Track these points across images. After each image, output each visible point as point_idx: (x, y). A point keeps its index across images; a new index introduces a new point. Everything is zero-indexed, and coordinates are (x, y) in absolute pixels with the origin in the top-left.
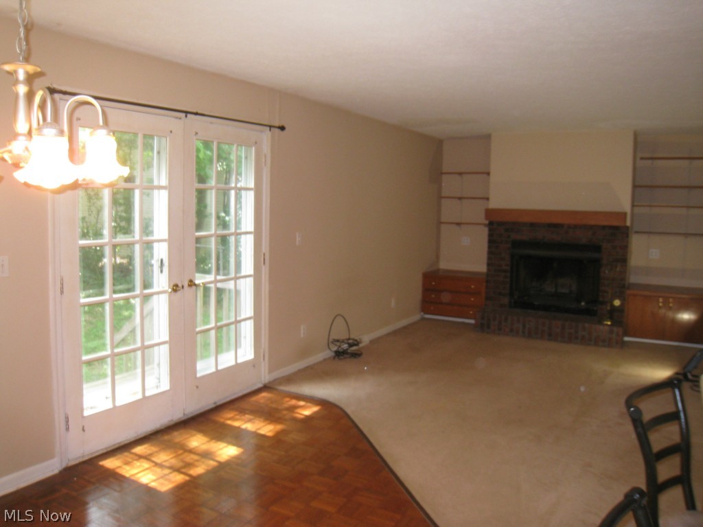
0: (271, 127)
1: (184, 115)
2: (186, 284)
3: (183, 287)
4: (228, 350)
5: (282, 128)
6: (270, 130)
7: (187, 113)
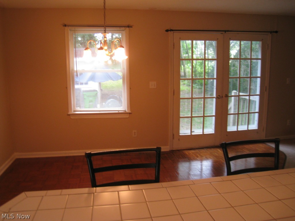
0: (271, 32)
1: (224, 32)
2: (224, 96)
3: (222, 97)
4: (245, 124)
5: (276, 32)
6: (271, 34)
7: (225, 31)
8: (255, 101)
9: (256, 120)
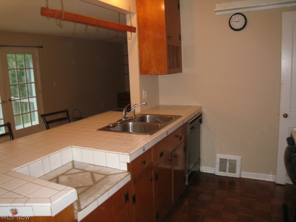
0: (37, 47)
3: (6, 101)
5: (42, 47)
8: (33, 103)
9: (37, 118)
